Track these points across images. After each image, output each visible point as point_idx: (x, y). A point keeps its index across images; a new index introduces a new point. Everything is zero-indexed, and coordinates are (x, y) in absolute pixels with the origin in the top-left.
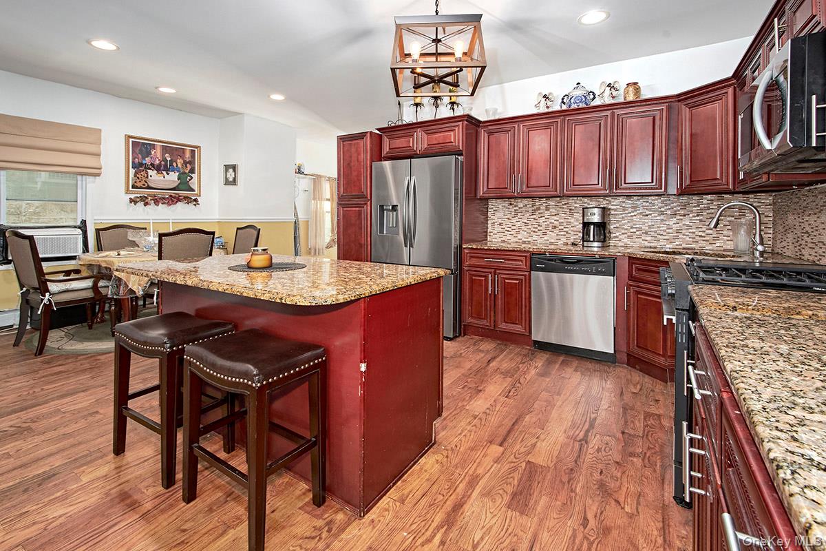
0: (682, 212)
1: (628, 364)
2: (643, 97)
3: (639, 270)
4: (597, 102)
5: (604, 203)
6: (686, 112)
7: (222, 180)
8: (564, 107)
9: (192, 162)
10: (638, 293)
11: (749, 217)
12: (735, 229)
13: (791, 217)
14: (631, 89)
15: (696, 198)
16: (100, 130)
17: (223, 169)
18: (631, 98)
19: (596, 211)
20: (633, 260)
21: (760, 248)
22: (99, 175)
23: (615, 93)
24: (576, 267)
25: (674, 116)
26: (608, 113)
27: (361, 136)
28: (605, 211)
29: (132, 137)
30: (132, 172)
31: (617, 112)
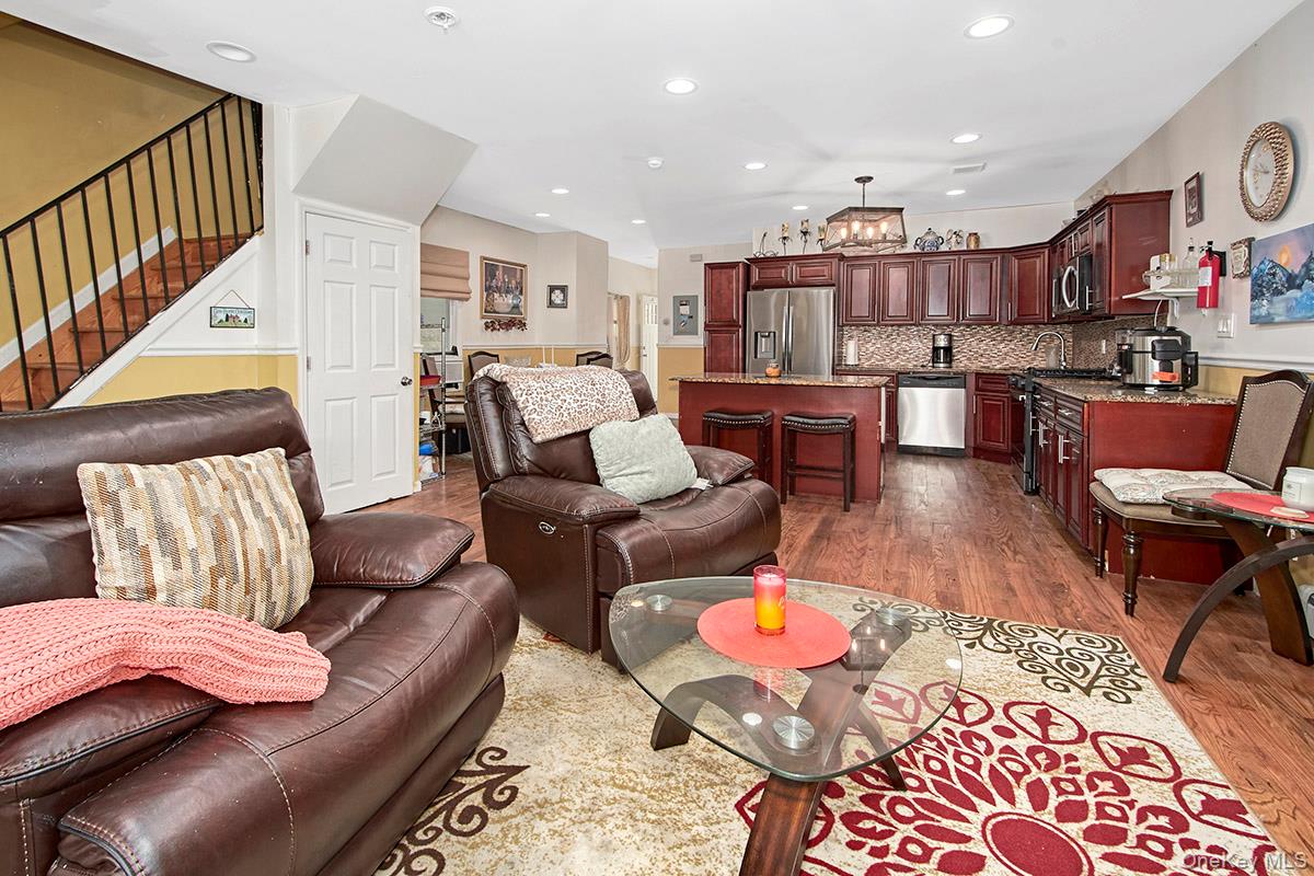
0: (1009, 338)
1: (974, 457)
2: (981, 248)
3: (985, 382)
4: (944, 248)
5: (948, 331)
6: (1015, 263)
7: (545, 302)
8: (918, 250)
9: (521, 283)
10: (984, 399)
11: (1057, 342)
12: (1047, 352)
13: (1083, 342)
14: (973, 238)
15: (1019, 327)
16: (468, 253)
17: (546, 291)
18: (972, 247)
19: (943, 337)
20: (978, 375)
21: (1064, 364)
22: (467, 300)
23: (959, 240)
24: (935, 383)
25: (1005, 264)
26: (956, 257)
27: (733, 265)
28: (950, 337)
29: (485, 259)
30: (485, 294)
31: (963, 257)
